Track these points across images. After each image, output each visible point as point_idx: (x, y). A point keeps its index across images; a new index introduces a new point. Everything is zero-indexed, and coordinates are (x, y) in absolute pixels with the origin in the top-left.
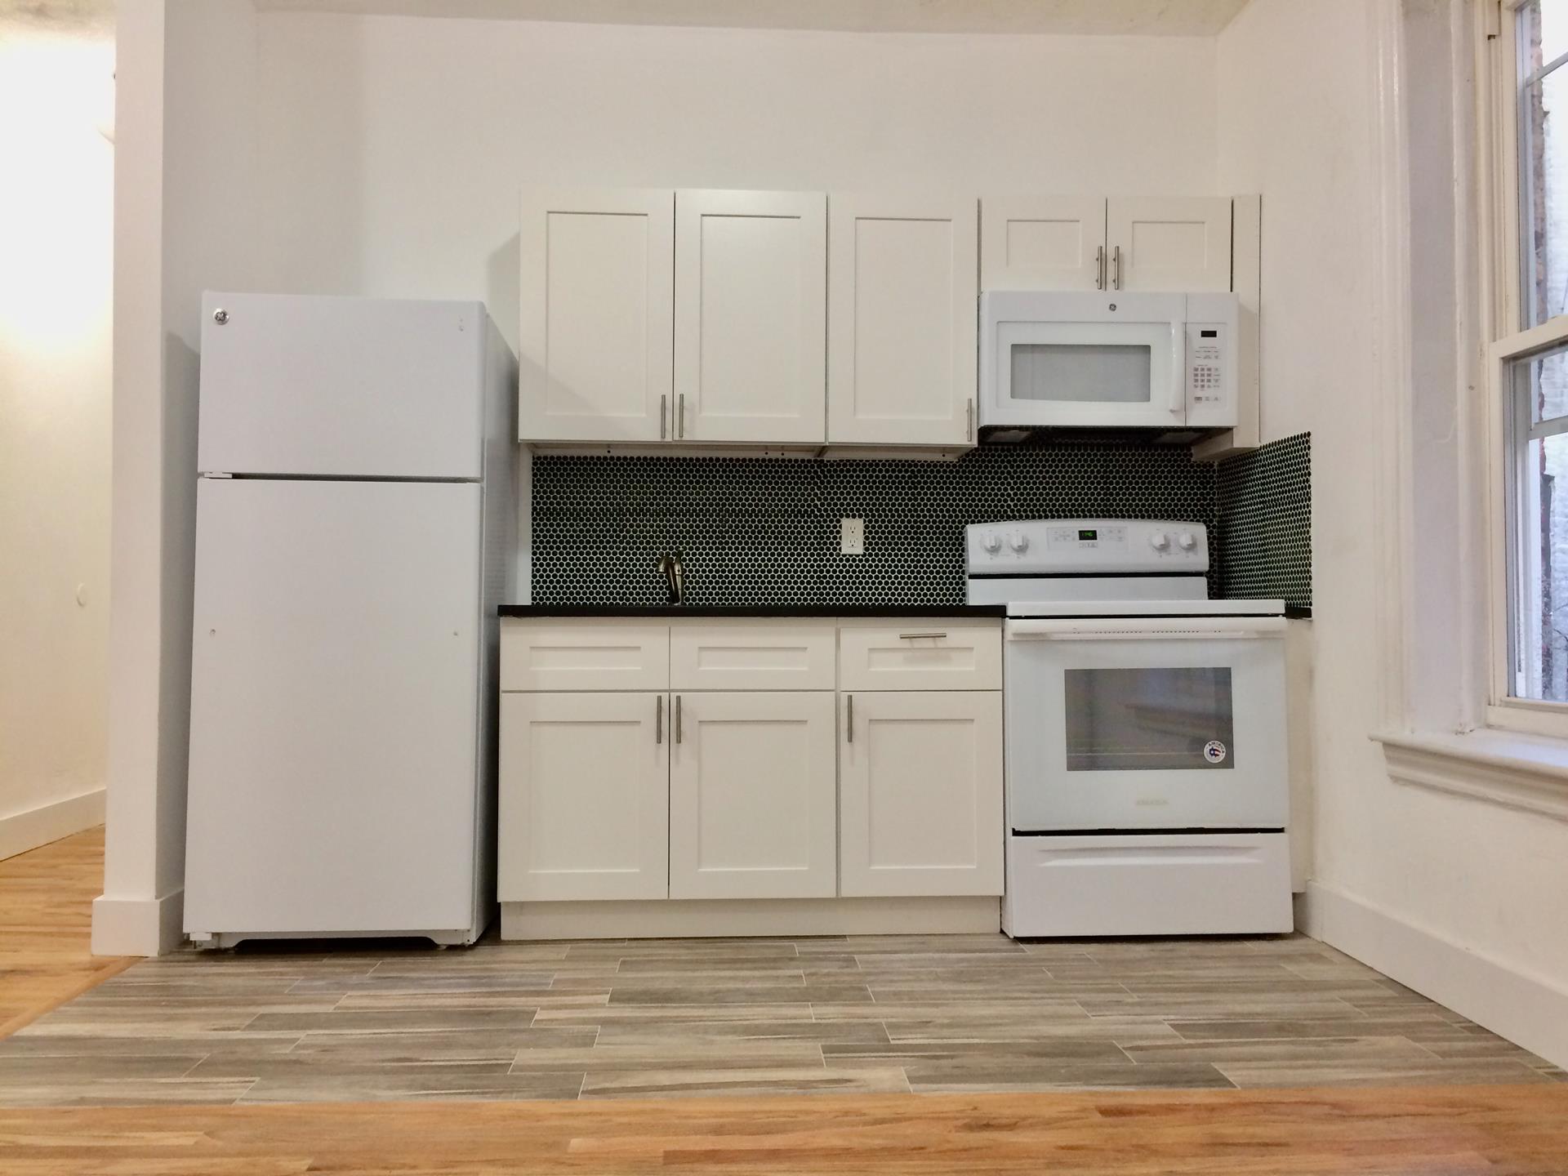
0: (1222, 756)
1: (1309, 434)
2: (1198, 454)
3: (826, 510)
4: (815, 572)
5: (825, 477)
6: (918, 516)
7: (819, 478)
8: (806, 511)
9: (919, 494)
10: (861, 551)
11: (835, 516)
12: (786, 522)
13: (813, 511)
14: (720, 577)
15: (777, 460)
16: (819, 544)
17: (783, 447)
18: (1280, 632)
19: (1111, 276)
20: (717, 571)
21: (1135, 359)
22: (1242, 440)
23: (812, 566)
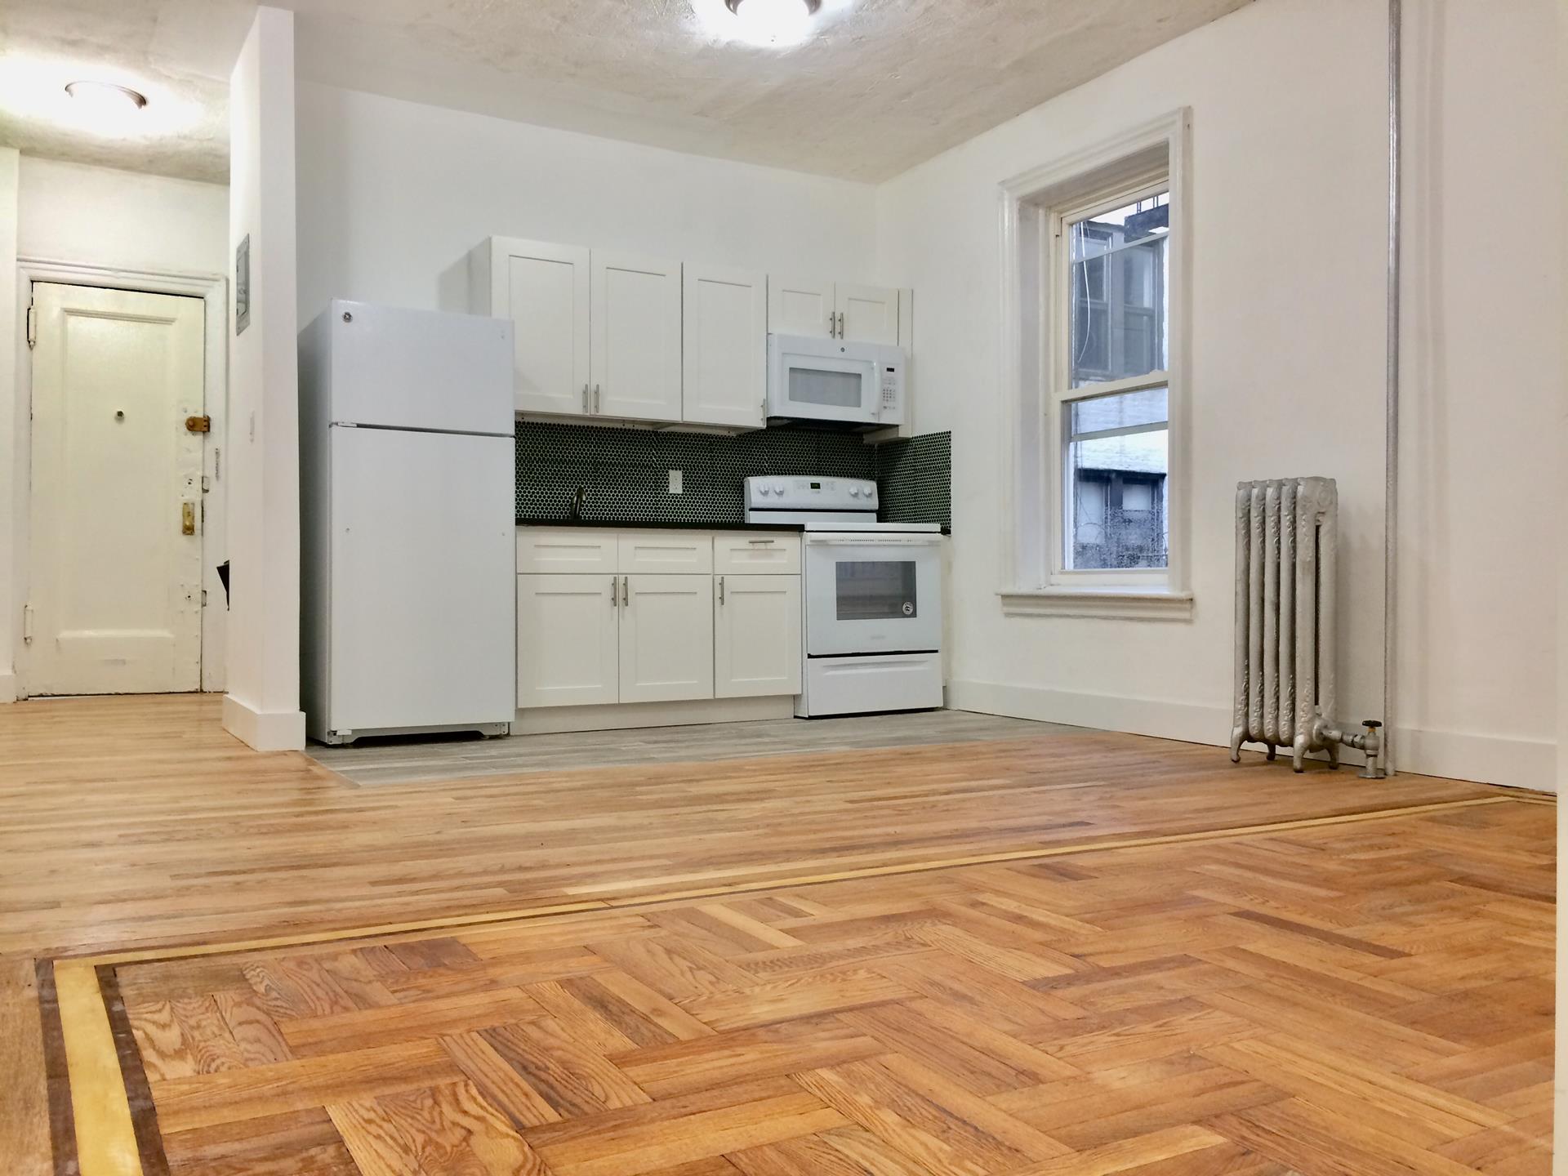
0: (911, 610)
1: (950, 432)
2: (868, 439)
3: (659, 464)
4: (654, 504)
5: (659, 442)
6: (714, 470)
7: (655, 443)
8: (647, 464)
9: (714, 456)
10: (681, 492)
11: (665, 468)
12: (635, 471)
13: (651, 465)
14: (595, 506)
15: (629, 430)
16: (655, 486)
17: (634, 422)
18: (938, 542)
19: (838, 329)
20: (593, 502)
21: (853, 381)
22: (904, 433)
23: (651, 501)
